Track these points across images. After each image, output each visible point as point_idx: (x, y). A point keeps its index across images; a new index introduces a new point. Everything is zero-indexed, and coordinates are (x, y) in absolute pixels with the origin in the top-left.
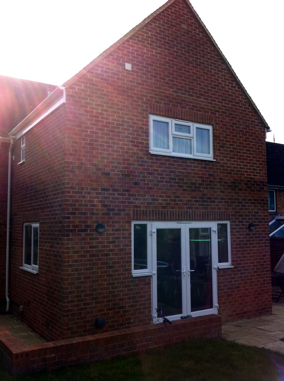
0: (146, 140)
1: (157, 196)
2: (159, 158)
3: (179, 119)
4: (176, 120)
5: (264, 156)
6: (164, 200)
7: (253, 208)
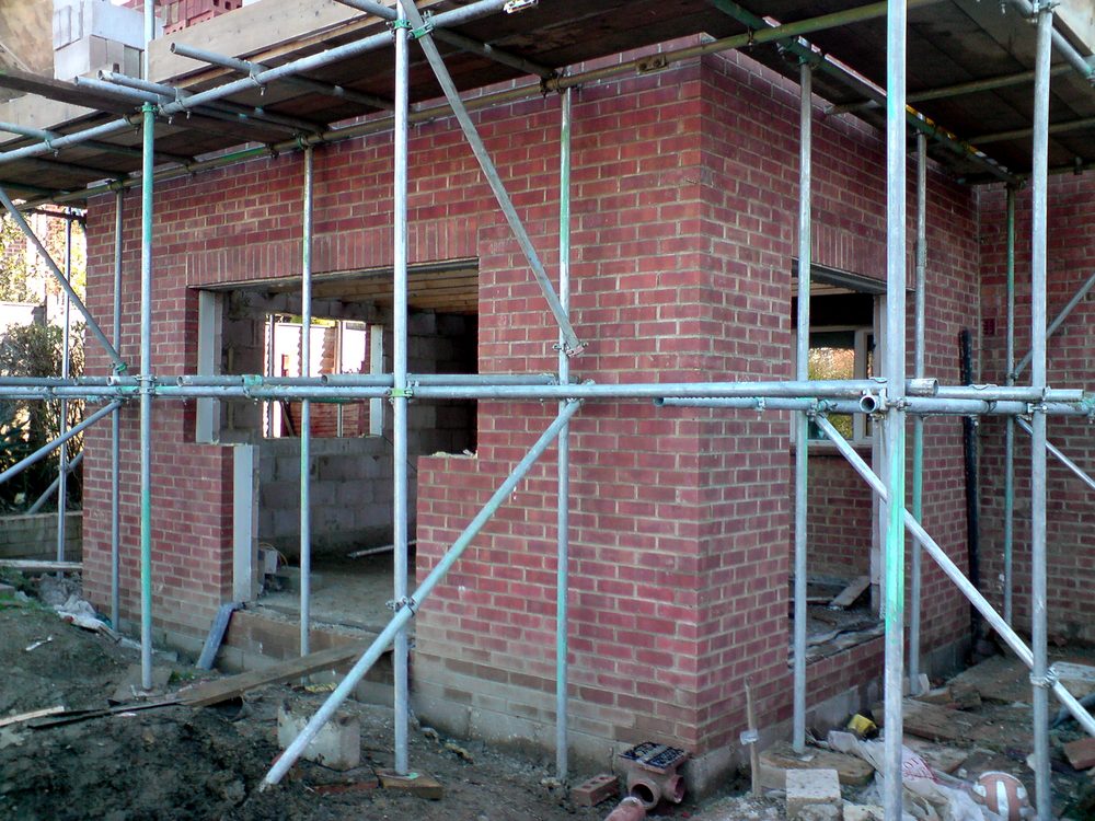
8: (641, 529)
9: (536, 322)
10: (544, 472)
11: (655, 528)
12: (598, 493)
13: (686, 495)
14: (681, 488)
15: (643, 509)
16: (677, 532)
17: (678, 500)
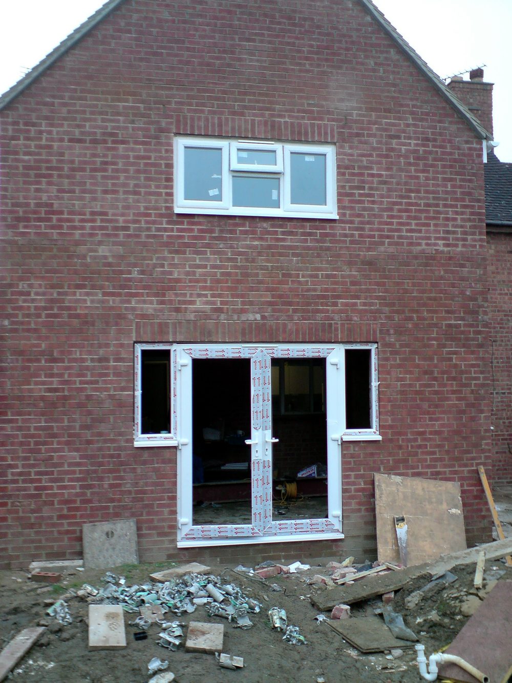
0: (166, 187)
1: (191, 295)
2: (196, 220)
3: (246, 138)
4: (239, 141)
5: (479, 201)
6: (207, 303)
7: (444, 314)
8: (467, 459)
9: (413, 374)
10: (419, 440)
11: (473, 459)
12: (447, 447)
13: (487, 444)
14: (485, 441)
15: (468, 452)
16: (483, 459)
17: (483, 447)
